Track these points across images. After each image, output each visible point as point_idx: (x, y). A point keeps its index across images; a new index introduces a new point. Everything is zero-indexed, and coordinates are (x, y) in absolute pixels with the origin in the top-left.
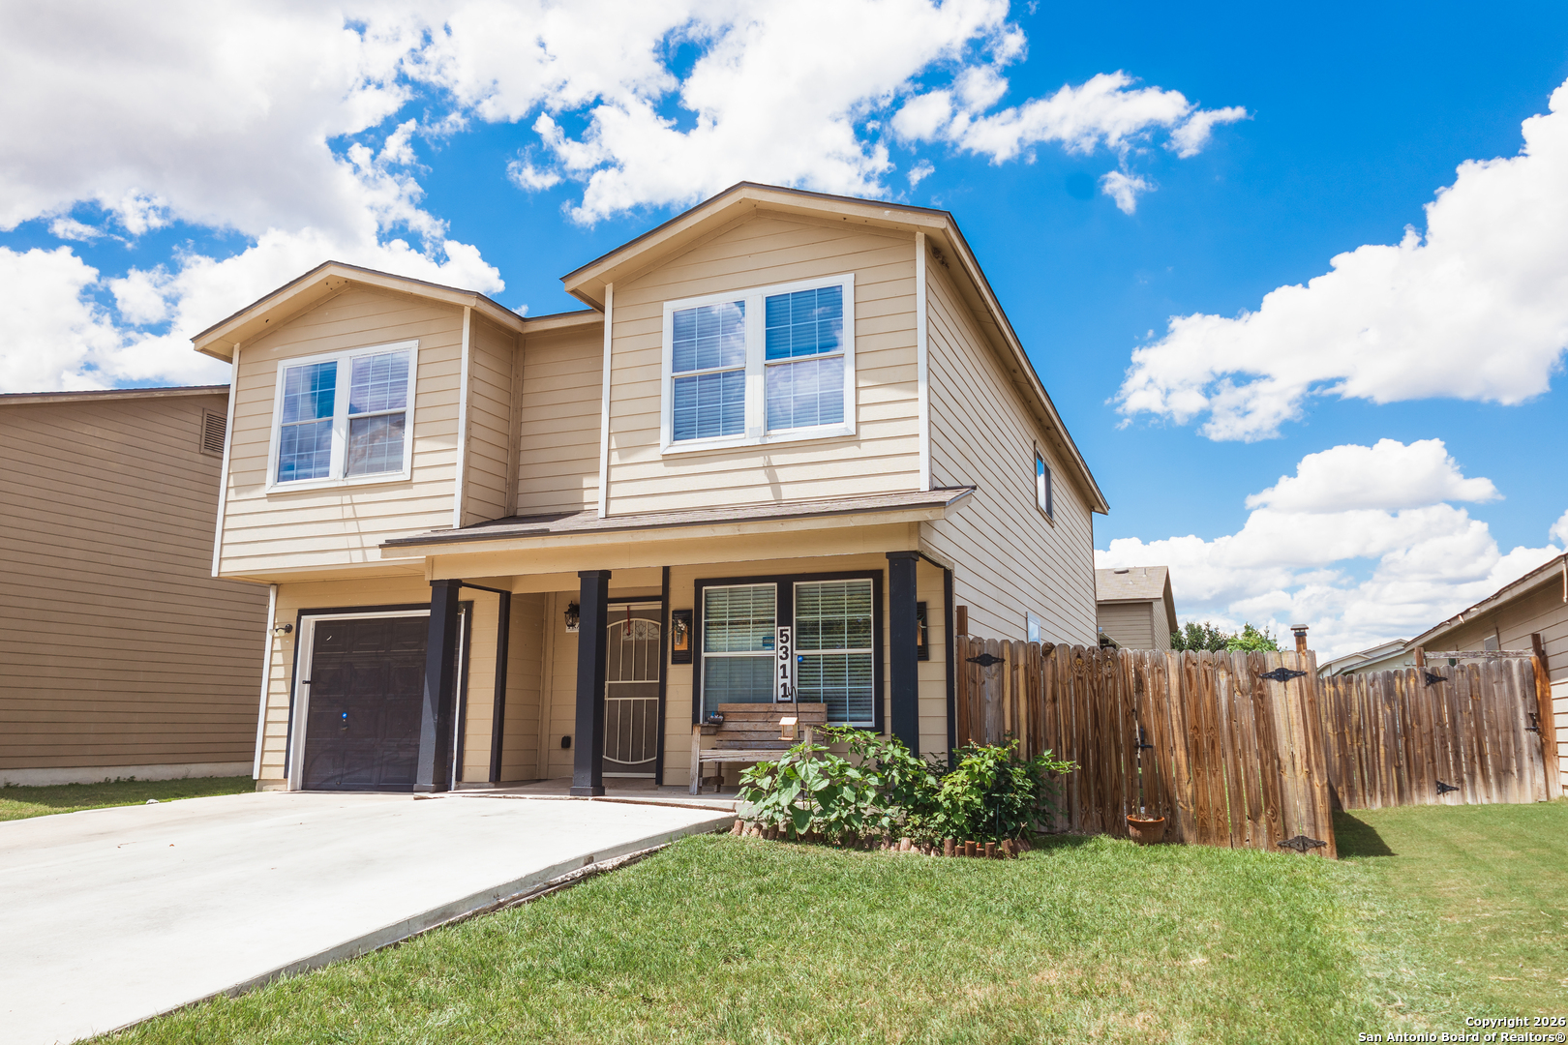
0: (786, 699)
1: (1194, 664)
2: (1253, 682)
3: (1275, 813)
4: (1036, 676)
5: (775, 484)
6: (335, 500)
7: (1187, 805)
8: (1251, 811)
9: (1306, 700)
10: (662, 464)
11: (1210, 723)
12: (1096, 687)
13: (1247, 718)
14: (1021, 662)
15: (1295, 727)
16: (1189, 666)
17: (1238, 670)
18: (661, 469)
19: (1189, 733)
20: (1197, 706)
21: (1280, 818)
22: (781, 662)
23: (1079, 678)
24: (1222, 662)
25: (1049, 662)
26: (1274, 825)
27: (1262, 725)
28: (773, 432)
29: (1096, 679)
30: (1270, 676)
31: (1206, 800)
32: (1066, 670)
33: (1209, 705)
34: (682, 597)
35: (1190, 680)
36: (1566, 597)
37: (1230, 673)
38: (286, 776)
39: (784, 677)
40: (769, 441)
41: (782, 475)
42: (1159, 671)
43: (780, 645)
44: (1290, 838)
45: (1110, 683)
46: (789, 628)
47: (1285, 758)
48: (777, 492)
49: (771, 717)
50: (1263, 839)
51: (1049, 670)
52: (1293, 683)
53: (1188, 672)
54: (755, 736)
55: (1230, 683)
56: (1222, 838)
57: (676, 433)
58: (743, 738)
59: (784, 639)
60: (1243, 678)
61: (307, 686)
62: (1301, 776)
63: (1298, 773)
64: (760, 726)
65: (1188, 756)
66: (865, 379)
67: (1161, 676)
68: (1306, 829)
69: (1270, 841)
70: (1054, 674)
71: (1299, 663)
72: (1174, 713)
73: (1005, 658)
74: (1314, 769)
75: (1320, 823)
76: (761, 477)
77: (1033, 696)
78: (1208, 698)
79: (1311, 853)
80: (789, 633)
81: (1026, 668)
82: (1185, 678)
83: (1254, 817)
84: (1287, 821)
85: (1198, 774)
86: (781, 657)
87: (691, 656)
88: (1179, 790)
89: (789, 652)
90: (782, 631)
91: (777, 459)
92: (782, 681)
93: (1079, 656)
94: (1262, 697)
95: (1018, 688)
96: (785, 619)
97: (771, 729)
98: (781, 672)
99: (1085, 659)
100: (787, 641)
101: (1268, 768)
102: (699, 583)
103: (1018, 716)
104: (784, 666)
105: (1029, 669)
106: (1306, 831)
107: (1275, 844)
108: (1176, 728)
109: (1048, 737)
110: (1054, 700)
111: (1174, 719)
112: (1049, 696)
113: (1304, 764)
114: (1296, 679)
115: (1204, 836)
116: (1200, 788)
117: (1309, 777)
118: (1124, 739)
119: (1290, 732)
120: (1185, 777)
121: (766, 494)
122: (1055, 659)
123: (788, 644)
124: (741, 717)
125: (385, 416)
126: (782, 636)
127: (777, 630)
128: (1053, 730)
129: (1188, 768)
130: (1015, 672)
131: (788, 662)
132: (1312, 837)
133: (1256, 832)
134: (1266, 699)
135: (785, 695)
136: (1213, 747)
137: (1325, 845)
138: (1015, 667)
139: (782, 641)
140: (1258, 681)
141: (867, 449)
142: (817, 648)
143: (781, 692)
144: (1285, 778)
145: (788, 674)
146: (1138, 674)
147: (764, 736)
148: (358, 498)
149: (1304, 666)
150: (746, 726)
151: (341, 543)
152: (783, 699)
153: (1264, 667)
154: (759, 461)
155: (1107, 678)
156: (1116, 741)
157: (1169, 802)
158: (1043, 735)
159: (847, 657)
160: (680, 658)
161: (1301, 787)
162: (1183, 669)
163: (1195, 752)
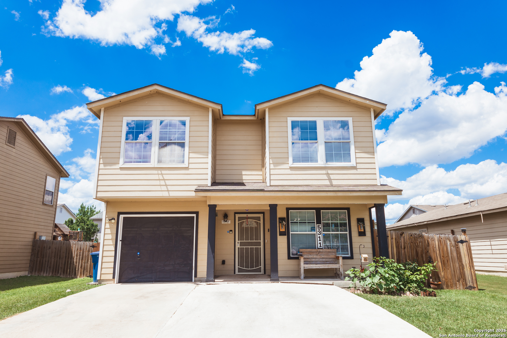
0: (321, 248)
1: (441, 239)
2: (455, 243)
3: (463, 280)
4: (399, 241)
5: (330, 180)
6: (155, 172)
7: (443, 278)
8: (458, 279)
9: (468, 248)
10: (289, 170)
11: (446, 255)
12: (417, 245)
13: (455, 254)
14: (394, 237)
15: (466, 256)
16: (440, 239)
17: (452, 240)
18: (289, 172)
19: (442, 258)
20: (443, 250)
21: (465, 281)
22: (318, 236)
23: (412, 242)
24: (448, 238)
25: (402, 237)
26: (464, 283)
27: (458, 255)
28: (328, 163)
29: (417, 242)
30: (459, 242)
31: (447, 277)
32: (408, 240)
33: (446, 250)
34: (281, 213)
35: (441, 243)
36: (483, 221)
37: (450, 241)
38: (114, 277)
39: (320, 240)
40: (327, 166)
41: (332, 177)
42: (433, 240)
43: (318, 230)
44: (468, 286)
45: (421, 244)
46: (321, 225)
47: (464, 264)
48: (331, 182)
49: (319, 253)
50: (461, 287)
51: (402, 239)
52: (464, 244)
53: (440, 240)
54: (314, 260)
55: (450, 244)
56: (452, 287)
57: (293, 160)
58: (309, 260)
59: (319, 228)
60: (453, 243)
61: (121, 242)
62: (469, 269)
63: (468, 269)
64: (315, 256)
65: (442, 264)
66: (357, 150)
67: (433, 242)
68: (471, 283)
69: (463, 287)
70: (404, 241)
71: (466, 238)
72: (437, 252)
73: (389, 236)
74: (472, 267)
75: (474, 282)
76: (325, 177)
77: (398, 247)
78: (445, 248)
79: (473, 290)
80: (320, 226)
81: (395, 239)
82: (439, 243)
83: (459, 281)
84: (467, 282)
85: (445, 269)
86: (318, 234)
87: (286, 233)
88: (440, 274)
89: (321, 233)
90: (318, 226)
91: (330, 172)
92: (319, 242)
93: (411, 236)
94: (458, 248)
95: (393, 245)
96: (319, 222)
97: (319, 257)
98: (318, 239)
99: (413, 237)
100: (320, 229)
101: (461, 267)
102: (288, 209)
103: (394, 253)
104: (319, 237)
105: (396, 239)
106: (471, 284)
107: (464, 288)
108: (438, 257)
109: (403, 259)
110: (404, 248)
111: (438, 254)
112: (403, 247)
113: (469, 266)
114: (465, 243)
115: (448, 287)
116: (445, 273)
117: (470, 270)
118: (425, 260)
119: (465, 257)
120: (441, 270)
121: (327, 183)
122: (404, 236)
123: (321, 230)
124: (308, 253)
125: (176, 143)
126: (318, 227)
127: (316, 225)
128: (404, 257)
129: (442, 268)
130: (392, 240)
131: (321, 236)
132: (472, 286)
133: (459, 285)
134: (459, 248)
135: (320, 246)
136: (448, 262)
137: (476, 288)
138: (392, 238)
139: (318, 229)
140: (457, 243)
141: (359, 171)
142: (330, 231)
143: (319, 245)
144: (465, 270)
145: (321, 239)
146: (428, 241)
147: (317, 260)
148: (164, 172)
149: (467, 239)
150: (310, 257)
151: (158, 188)
152: (320, 248)
153: (457, 240)
154: (324, 172)
155: (420, 242)
156: (423, 260)
157: (438, 277)
158: (401, 259)
159: (339, 234)
160: (282, 234)
161: (469, 272)
162: (439, 240)
163: (444, 263)
